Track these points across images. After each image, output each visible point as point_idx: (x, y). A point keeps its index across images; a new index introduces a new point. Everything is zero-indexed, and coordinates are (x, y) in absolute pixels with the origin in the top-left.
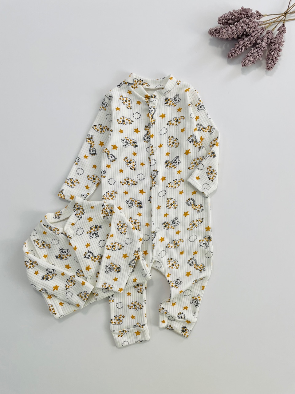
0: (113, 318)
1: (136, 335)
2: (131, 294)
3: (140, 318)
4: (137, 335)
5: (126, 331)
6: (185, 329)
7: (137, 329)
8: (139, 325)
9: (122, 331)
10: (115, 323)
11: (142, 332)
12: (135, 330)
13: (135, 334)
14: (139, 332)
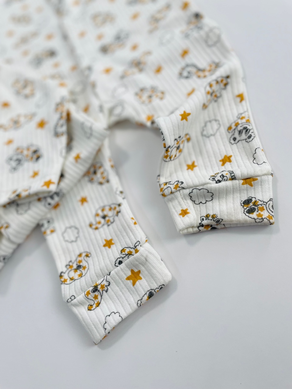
0: (64, 269)
1: (132, 286)
2: (88, 199)
3: (125, 234)
4: (134, 284)
5: (102, 287)
6: (251, 204)
7: (127, 266)
8: (127, 250)
9: (91, 288)
10: (71, 279)
11: (142, 268)
12: (124, 271)
13: (130, 282)
14: (136, 270)
